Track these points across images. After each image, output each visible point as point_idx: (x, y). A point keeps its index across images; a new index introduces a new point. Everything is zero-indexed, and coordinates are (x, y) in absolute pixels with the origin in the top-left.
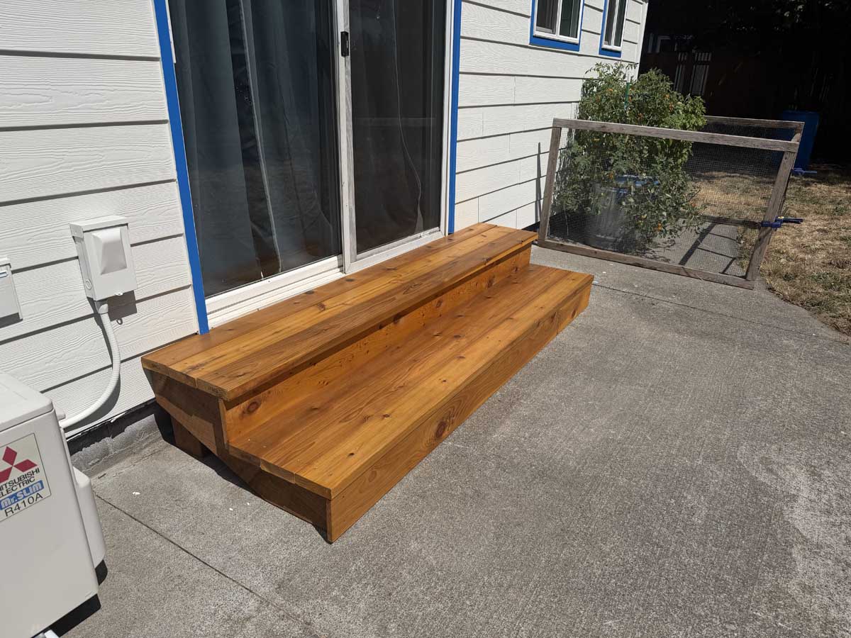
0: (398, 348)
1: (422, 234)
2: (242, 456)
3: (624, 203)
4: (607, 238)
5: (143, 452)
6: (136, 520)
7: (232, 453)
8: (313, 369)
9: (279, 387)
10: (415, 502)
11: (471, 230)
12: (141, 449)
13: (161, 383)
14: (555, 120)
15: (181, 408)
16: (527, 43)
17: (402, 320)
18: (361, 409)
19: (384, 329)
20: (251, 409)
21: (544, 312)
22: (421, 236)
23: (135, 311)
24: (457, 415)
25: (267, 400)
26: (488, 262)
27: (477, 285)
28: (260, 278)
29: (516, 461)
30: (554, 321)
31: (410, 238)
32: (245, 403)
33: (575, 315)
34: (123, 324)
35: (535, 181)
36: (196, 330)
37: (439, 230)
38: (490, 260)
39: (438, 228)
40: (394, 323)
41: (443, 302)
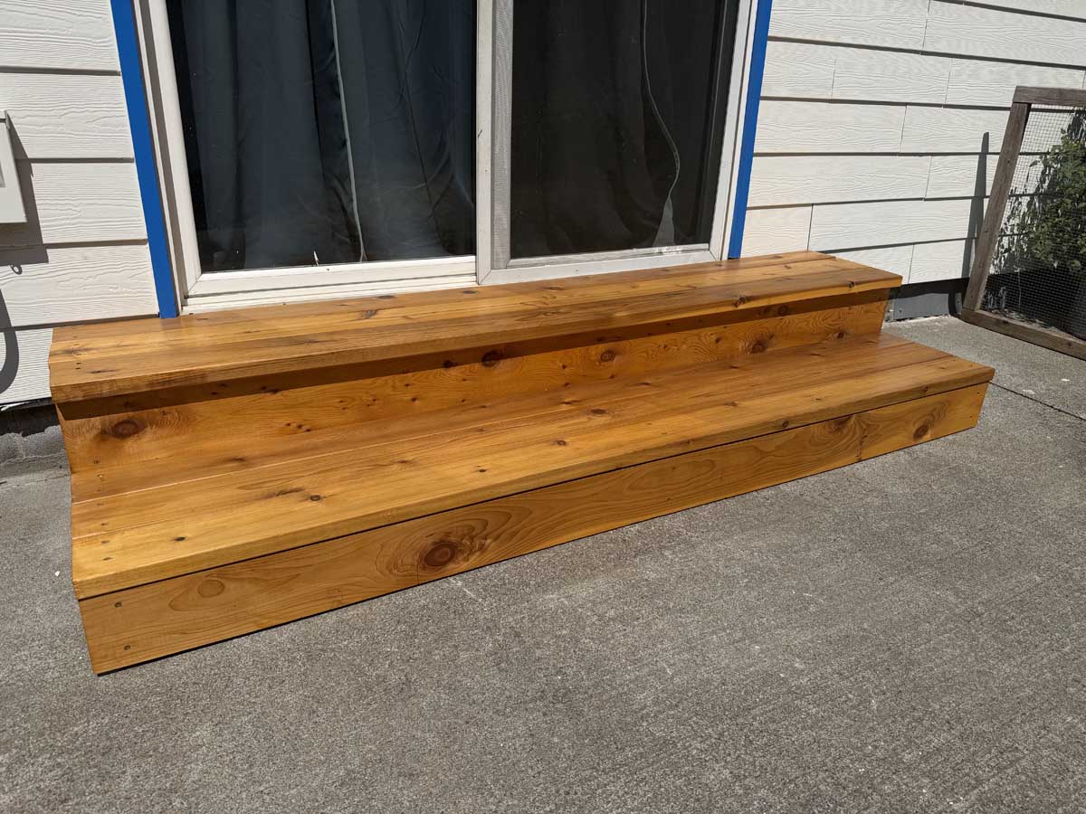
0: (484, 407)
1: (664, 249)
8: (270, 398)
10: (291, 661)
17: (504, 366)
18: (300, 477)
19: (455, 370)
20: (123, 431)
21: (815, 406)
22: (661, 253)
23: (46, 261)
24: (496, 539)
25: (159, 424)
26: (744, 303)
27: (720, 343)
28: (312, 263)
29: (538, 653)
30: (845, 431)
31: (635, 251)
32: (107, 417)
33: (928, 436)
34: (23, 274)
35: (970, 201)
36: (156, 310)
37: (709, 250)
38: (749, 299)
39: (706, 246)
40: (486, 365)
41: (620, 354)
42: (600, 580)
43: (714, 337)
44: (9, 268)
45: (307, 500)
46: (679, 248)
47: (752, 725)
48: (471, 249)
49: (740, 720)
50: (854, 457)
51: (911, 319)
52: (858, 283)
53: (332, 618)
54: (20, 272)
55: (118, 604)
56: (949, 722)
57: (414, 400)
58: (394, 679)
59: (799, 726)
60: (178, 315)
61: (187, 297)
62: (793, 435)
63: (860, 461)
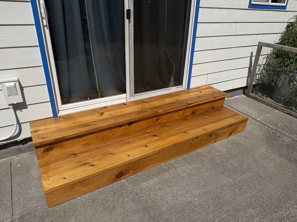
0: (129, 135)
1: (171, 88)
3: (291, 84)
4: (281, 98)
5: (34, 151)
6: (11, 175)
8: (80, 139)
11: (199, 88)
14: (259, 43)
16: (247, 7)
17: (133, 125)
18: (89, 159)
19: (122, 128)
20: (49, 150)
21: (204, 132)
22: (171, 89)
23: (27, 108)
24: (132, 170)
25: (56, 147)
26: (189, 105)
27: (184, 114)
28: (88, 100)
29: (141, 199)
30: (212, 137)
31: (164, 89)
32: (45, 147)
33: (232, 135)
35: (248, 68)
36: (52, 116)
37: (182, 87)
38: (190, 104)
39: (181, 86)
40: (129, 125)
41: (160, 119)
42: (155, 179)
43: (182, 113)
44: (19, 110)
45: (90, 166)
46: (175, 87)
47: (185, 214)
48: (125, 92)
49: (183, 213)
50: (214, 142)
51: (234, 96)
52: (217, 97)
53: (97, 191)
54: (22, 111)
55: (53, 194)
56: (226, 212)
57: (113, 135)
58: (111, 206)
59: (195, 214)
60: (57, 116)
61: (59, 111)
62: (199, 139)
63: (216, 142)
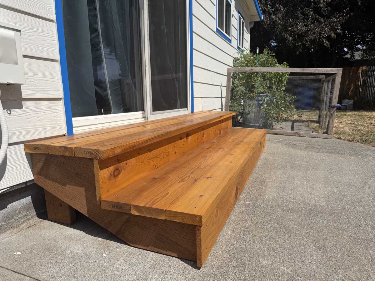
0: (190, 153)
2: (113, 207)
4: (255, 125)
5: (21, 227)
6: (19, 273)
7: (104, 206)
8: (150, 154)
9: (132, 161)
10: (244, 235)
12: (20, 224)
13: (40, 165)
14: (228, 69)
15: (56, 182)
16: (215, 31)
18: (189, 176)
20: (116, 174)
25: (125, 169)
26: (221, 118)
28: (102, 114)
31: (175, 110)
32: (112, 168)
34: (11, 115)
37: (187, 110)
40: (187, 139)
41: (204, 134)
43: (215, 129)
44: (6, 111)
46: (183, 109)
57: (175, 153)
